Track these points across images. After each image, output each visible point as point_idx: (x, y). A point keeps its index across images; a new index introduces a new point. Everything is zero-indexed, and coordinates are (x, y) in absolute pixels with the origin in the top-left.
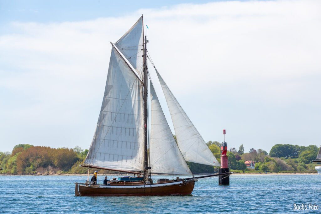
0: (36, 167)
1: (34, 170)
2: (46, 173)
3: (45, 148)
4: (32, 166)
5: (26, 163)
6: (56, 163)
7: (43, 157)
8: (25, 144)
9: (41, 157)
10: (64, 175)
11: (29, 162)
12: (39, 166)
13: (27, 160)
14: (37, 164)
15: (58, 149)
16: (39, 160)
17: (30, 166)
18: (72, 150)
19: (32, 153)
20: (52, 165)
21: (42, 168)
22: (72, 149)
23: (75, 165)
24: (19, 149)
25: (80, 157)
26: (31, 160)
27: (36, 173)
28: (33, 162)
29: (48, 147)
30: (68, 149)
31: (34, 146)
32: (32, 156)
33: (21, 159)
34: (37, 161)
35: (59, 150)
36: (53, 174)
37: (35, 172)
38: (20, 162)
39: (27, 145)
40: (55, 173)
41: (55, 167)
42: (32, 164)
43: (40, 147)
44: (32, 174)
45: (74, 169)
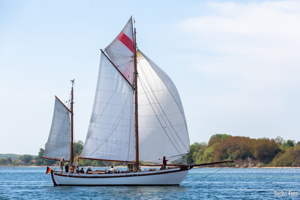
0: (234, 158)
1: (232, 162)
2: (245, 165)
3: (244, 138)
4: (229, 158)
5: (224, 154)
6: (255, 155)
7: (242, 148)
8: (223, 134)
9: (240, 148)
10: (264, 167)
11: (227, 154)
12: (238, 157)
13: (225, 151)
14: (235, 155)
15: (257, 139)
16: (237, 151)
17: (228, 158)
18: (273, 141)
19: (230, 144)
20: (251, 156)
21: (241, 160)
22: (273, 139)
23: (276, 157)
24: (216, 139)
25: (281, 148)
26: (229, 151)
27: (234, 166)
28: (231, 153)
29: (247, 137)
30: (268, 140)
31: (232, 136)
32: (230, 147)
33: (219, 150)
34: (235, 153)
35: (259, 140)
36: (252, 166)
37: (233, 164)
38: (218, 154)
39: (225, 135)
40: (255, 165)
41: (255, 159)
42: (230, 155)
43: (239, 137)
44: (230, 167)
45: (275, 161)
